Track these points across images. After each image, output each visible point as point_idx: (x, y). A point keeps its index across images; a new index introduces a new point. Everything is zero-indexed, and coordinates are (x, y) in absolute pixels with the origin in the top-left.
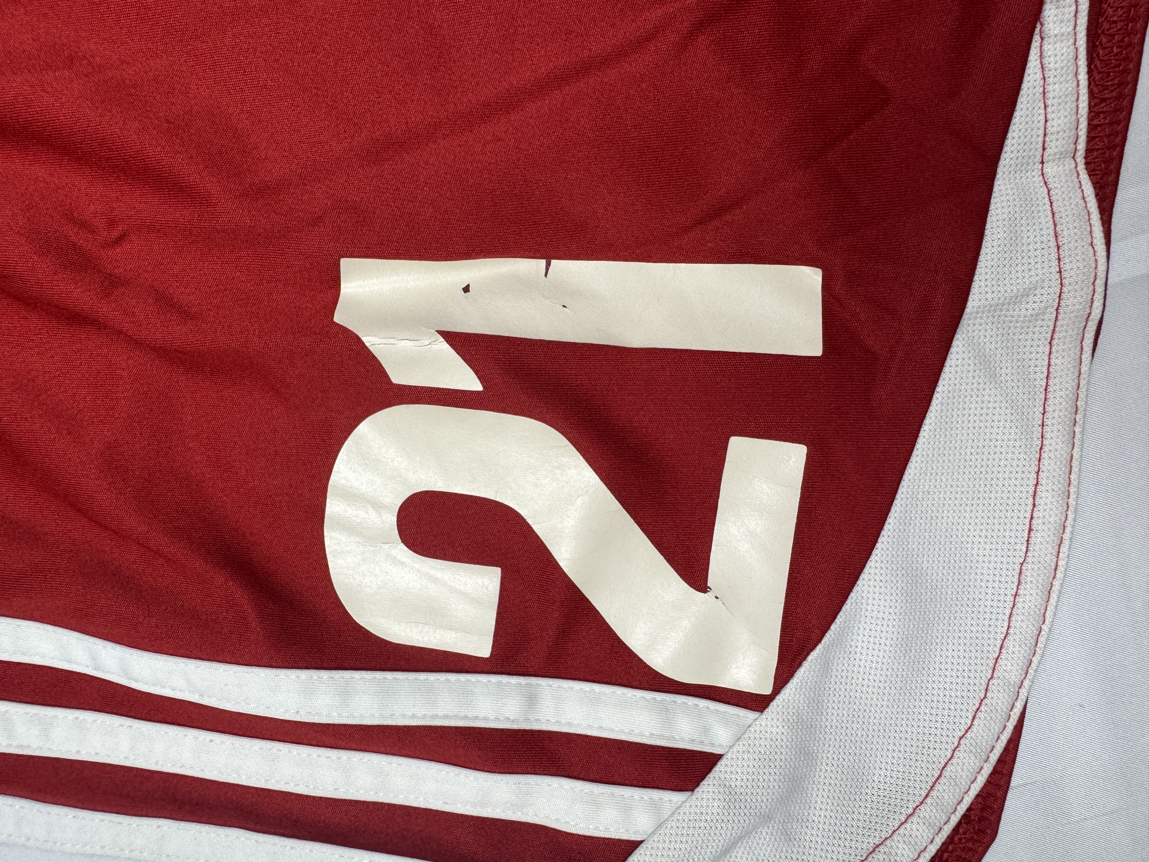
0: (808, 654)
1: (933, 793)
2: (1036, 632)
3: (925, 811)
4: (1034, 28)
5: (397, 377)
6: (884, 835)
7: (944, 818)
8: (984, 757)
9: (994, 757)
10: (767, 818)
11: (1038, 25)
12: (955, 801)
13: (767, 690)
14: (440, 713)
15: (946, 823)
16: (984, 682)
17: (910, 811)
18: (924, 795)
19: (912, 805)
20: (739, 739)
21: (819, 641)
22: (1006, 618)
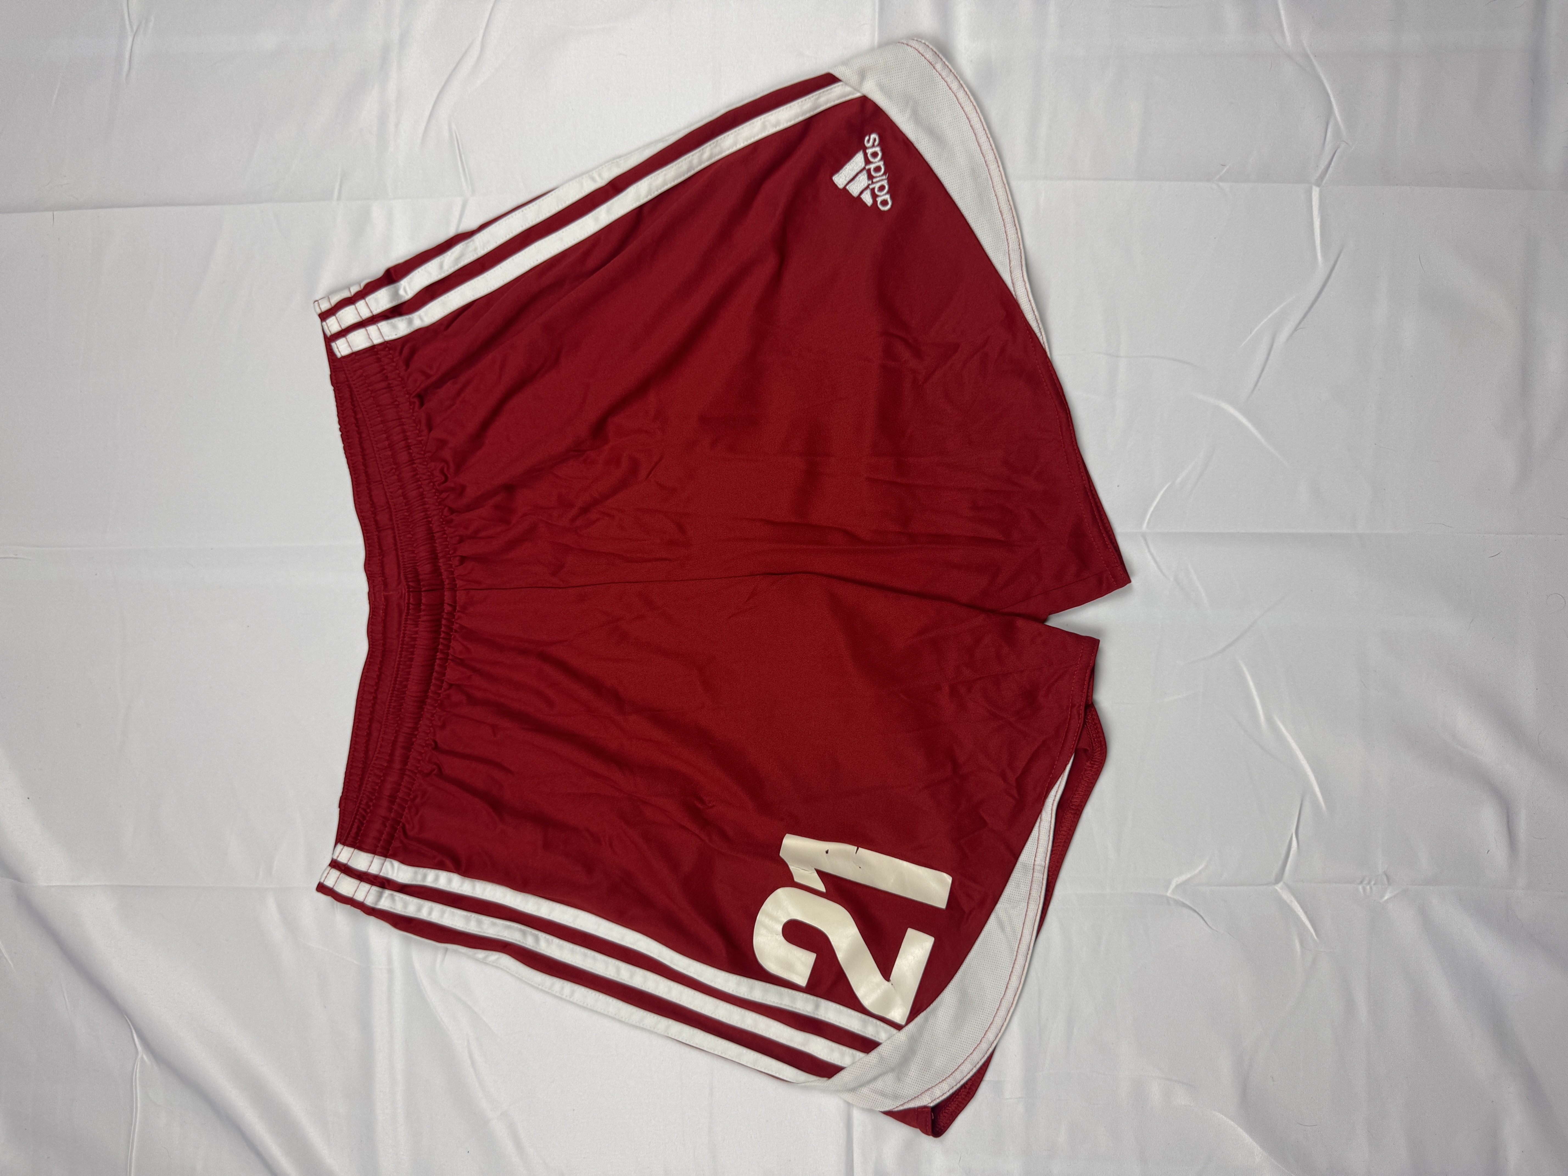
0: (920, 1013)
1: (954, 1074)
2: (1002, 1024)
3: (949, 1080)
4: (1038, 816)
5: (796, 879)
6: (933, 1085)
7: (955, 1084)
8: (974, 1065)
9: (978, 1066)
10: (892, 1070)
11: (1040, 816)
12: (961, 1079)
13: (903, 1023)
14: (783, 1003)
15: (955, 1086)
16: (980, 1038)
17: (944, 1079)
18: (950, 1074)
19: (945, 1077)
20: (889, 1039)
21: (925, 1009)
22: (993, 1017)
